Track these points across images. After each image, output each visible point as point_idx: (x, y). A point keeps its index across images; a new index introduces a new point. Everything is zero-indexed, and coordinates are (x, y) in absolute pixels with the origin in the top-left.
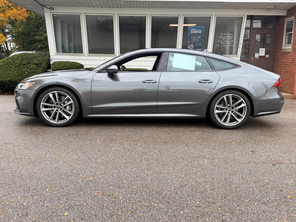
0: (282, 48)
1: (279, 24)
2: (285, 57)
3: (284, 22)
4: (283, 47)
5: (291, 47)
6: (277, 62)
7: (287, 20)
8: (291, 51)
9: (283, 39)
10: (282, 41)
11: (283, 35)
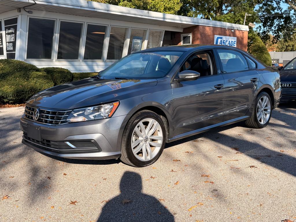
1: (175, 38)
3: (180, 36)
7: (182, 36)
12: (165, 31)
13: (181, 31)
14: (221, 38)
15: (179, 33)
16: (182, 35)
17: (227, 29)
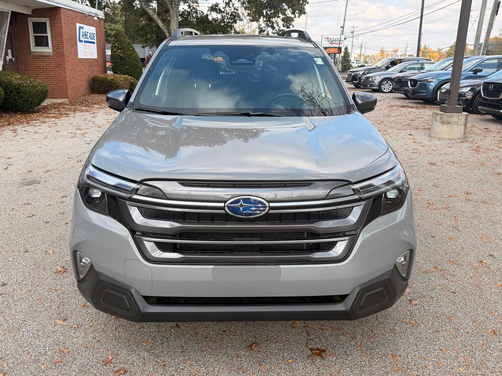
0: (30, 50)
1: (16, 22)
2: (41, 60)
4: (32, 50)
5: (51, 50)
6: (25, 66)
7: (31, 21)
8: (52, 55)
9: (29, 40)
10: (30, 42)
11: (29, 36)
12: (12, 11)
13: (30, 13)
14: (82, 28)
15: (25, 16)
16: (29, 19)
17: (86, 15)
